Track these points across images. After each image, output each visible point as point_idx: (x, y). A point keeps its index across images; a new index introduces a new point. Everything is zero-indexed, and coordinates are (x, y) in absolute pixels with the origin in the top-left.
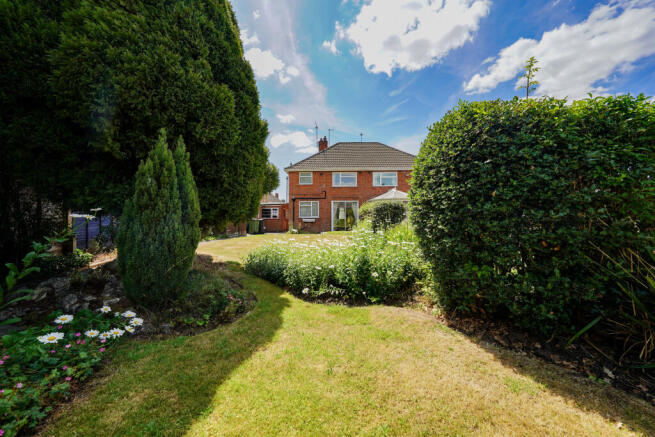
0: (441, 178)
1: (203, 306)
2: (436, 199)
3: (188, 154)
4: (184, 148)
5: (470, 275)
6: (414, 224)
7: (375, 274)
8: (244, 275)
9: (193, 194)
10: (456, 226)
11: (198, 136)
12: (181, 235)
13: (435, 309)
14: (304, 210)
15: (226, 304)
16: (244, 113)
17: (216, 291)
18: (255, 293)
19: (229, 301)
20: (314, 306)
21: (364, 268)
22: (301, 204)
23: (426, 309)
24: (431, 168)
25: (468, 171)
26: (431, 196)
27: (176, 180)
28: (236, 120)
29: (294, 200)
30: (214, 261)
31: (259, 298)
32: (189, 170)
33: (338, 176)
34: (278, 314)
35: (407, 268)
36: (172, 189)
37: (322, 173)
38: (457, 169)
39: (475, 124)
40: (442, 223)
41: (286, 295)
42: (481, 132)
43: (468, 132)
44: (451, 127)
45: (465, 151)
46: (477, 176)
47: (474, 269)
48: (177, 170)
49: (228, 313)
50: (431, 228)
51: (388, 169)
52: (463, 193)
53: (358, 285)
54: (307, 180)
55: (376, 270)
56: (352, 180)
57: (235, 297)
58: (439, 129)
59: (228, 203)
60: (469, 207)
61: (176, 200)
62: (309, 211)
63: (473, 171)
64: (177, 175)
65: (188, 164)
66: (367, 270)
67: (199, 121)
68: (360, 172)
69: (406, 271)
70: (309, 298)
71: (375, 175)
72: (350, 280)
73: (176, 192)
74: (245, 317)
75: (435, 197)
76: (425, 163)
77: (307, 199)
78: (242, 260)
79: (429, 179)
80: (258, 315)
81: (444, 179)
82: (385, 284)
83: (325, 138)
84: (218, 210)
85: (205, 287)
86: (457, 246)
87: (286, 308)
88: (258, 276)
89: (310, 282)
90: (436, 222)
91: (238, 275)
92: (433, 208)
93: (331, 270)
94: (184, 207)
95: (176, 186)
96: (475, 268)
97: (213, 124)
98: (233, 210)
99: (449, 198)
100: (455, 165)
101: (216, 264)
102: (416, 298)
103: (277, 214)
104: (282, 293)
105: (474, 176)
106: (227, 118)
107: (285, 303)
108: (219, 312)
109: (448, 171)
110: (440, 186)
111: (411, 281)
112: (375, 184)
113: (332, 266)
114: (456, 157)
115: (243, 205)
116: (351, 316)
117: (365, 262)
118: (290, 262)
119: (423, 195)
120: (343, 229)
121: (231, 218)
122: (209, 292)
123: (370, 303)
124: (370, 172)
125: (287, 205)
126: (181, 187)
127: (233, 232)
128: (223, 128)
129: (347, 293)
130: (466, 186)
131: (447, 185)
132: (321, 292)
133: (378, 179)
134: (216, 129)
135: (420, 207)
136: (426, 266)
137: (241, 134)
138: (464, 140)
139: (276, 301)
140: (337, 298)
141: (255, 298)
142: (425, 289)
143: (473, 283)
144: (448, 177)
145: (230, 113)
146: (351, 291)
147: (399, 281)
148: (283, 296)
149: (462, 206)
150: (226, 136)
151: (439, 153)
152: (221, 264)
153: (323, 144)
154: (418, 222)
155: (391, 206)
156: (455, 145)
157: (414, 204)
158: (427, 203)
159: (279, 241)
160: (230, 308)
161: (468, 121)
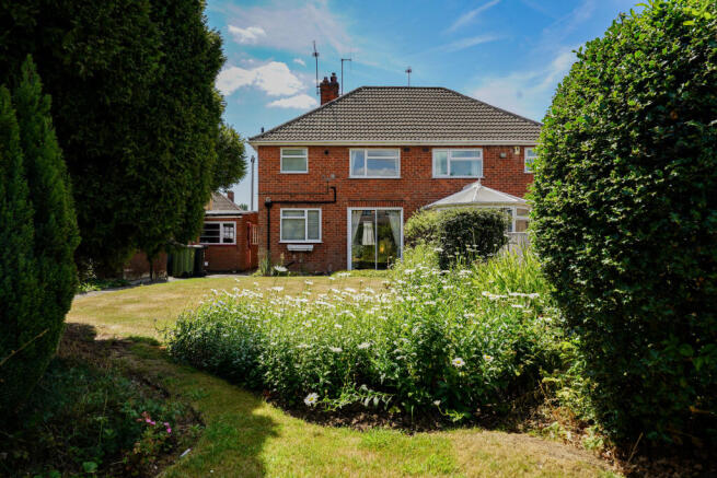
0: (608, 158)
1: (81, 442)
2: (597, 202)
3: (48, 98)
4: (38, 84)
5: (673, 365)
6: (543, 255)
7: (458, 362)
8: (172, 368)
9: (62, 190)
10: (644, 260)
11: (67, 60)
12: (33, 280)
13: (590, 437)
14: (289, 226)
15: (136, 436)
16: (171, 13)
17: (111, 405)
18: (196, 408)
19: (145, 426)
20: (329, 432)
21: (432, 349)
22: (284, 214)
23: (569, 435)
24: (584, 137)
25: (670, 142)
26: (585, 197)
27: (20, 158)
28: (155, 27)
29: (269, 206)
30: (98, 338)
31: (207, 417)
32: (51, 136)
33: (360, 157)
34: (254, 453)
35: (522, 348)
36: (10, 176)
37: (327, 150)
38: (646, 138)
39: (686, 42)
40: (612, 254)
41: (266, 410)
42: (702, 59)
43: (671, 58)
44: (629, 49)
45: (665, 99)
46: (692, 154)
47: (683, 351)
48: (22, 135)
49: (140, 455)
50: (586, 264)
51: (464, 141)
52: (661, 189)
53: (419, 385)
54: (296, 164)
55: (458, 353)
56: (389, 164)
57: (155, 418)
58: (598, 54)
59: (137, 209)
60: (675, 219)
61: (21, 203)
62: (300, 227)
63: (681, 142)
64: (24, 145)
65: (48, 121)
66: (439, 352)
67: (70, 27)
68: (405, 149)
69: (519, 354)
70: (317, 416)
71: (437, 155)
72: (404, 374)
73: (21, 184)
74: (179, 463)
75: (593, 197)
76: (568, 126)
77: (296, 204)
78: (163, 333)
79: (579, 159)
80: (209, 457)
81: (617, 160)
82: (478, 383)
83: (334, 78)
84: (112, 225)
85: (86, 399)
86: (646, 302)
87: (270, 439)
88: (201, 369)
89: (317, 380)
90: (597, 250)
91: (156, 367)
92: (589, 222)
93: (362, 353)
94: (41, 218)
95: (20, 170)
96: (686, 351)
97: (101, 34)
98: (149, 225)
99: (627, 200)
100: (641, 130)
101: (103, 343)
102: (544, 411)
103: (233, 236)
104: (257, 406)
105: (684, 153)
106: (134, 22)
107: (266, 428)
108: (118, 455)
109: (626, 142)
110: (606, 173)
111: (531, 375)
112: (437, 173)
113: (365, 345)
114: (642, 113)
115: (169, 214)
116: (412, 453)
117: (435, 335)
118: (274, 337)
119: (565, 195)
120: (371, 266)
121: (142, 243)
122: (95, 410)
123: (448, 425)
124: (427, 149)
125: (255, 215)
126: (32, 174)
127: (138, 272)
128: (125, 43)
129: (396, 402)
130: (666, 174)
131: (623, 172)
132: (343, 401)
133: (444, 163)
134: (108, 47)
135: (558, 220)
136: (570, 345)
137: (163, 60)
138: (661, 77)
139: (247, 424)
140: (376, 415)
141: (197, 419)
142: (565, 393)
143: (683, 383)
144: (623, 155)
145: (140, 12)
146: (406, 398)
147: (506, 375)
148: (259, 412)
149: (656, 218)
150: (131, 62)
151: (603, 105)
152: (114, 343)
153: (329, 89)
154: (553, 252)
155: (476, 218)
156: (640, 87)
157: (543, 213)
158: (574, 212)
159: (245, 293)
160: (145, 444)
161: (670, 34)
